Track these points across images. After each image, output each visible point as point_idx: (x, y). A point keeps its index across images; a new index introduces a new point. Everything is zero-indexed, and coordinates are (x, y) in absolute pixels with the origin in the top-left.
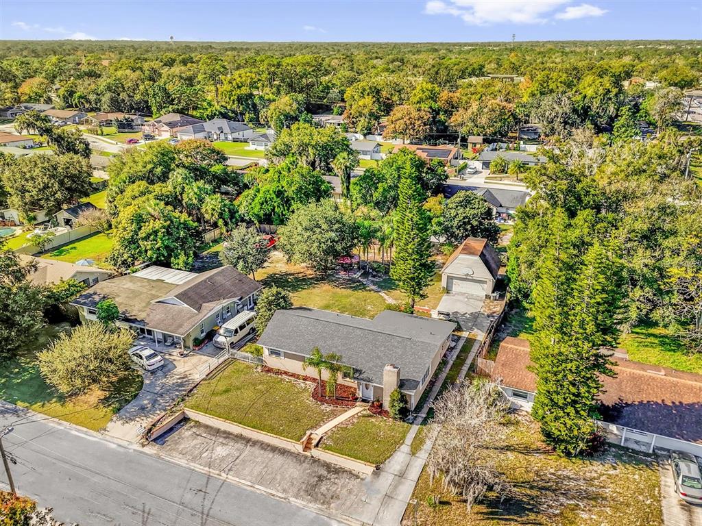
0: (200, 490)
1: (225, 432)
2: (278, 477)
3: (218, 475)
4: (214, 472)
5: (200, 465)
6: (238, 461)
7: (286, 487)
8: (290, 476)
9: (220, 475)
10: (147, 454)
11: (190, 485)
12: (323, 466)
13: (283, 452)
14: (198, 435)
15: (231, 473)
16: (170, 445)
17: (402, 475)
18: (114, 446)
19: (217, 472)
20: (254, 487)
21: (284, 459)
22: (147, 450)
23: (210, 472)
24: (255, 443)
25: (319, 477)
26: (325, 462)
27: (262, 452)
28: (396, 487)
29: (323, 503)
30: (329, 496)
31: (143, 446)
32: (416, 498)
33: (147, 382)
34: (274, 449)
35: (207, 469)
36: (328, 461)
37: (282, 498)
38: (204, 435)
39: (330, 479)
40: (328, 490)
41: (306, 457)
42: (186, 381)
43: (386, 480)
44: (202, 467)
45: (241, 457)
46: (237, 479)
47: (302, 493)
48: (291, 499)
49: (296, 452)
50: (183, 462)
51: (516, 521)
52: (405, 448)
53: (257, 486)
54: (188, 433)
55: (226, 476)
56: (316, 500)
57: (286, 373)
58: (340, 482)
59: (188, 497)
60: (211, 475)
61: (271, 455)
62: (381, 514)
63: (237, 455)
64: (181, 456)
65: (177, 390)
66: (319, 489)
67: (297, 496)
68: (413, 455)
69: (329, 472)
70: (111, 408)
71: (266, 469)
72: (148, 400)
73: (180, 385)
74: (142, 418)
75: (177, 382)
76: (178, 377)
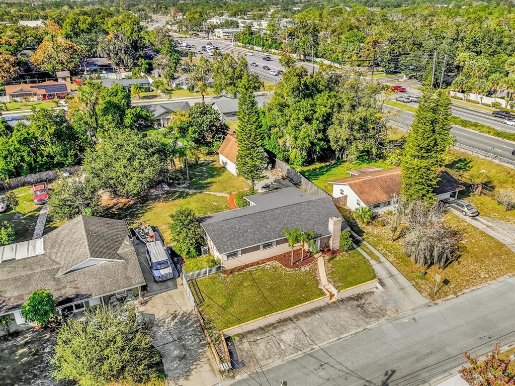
0: (322, 365)
1: (267, 326)
2: (343, 323)
3: (312, 350)
4: (307, 351)
6: (307, 334)
7: (355, 324)
8: (346, 317)
9: (314, 349)
10: (245, 379)
11: (311, 368)
12: (349, 300)
13: (320, 309)
14: (255, 341)
15: (316, 342)
16: (249, 361)
17: (391, 275)
19: (309, 349)
20: (341, 338)
21: (327, 312)
22: (238, 378)
23: (304, 353)
24: (297, 317)
25: (358, 306)
26: (348, 298)
27: (309, 318)
28: (398, 282)
29: (383, 316)
30: (379, 311)
31: (233, 377)
32: (411, 280)
34: (313, 312)
35: (300, 353)
36: (347, 296)
37: (363, 330)
38: (259, 337)
39: (364, 303)
40: (373, 308)
41: (334, 303)
42: (182, 317)
43: (390, 283)
44: (295, 354)
45: (305, 330)
46: (326, 342)
47: (367, 320)
48: (368, 327)
49: (325, 304)
50: (278, 362)
51: (453, 261)
52: (372, 262)
53: (342, 336)
54: (246, 345)
55: (317, 347)
56: (378, 317)
57: (247, 266)
58: (371, 301)
59: (322, 373)
60: (308, 353)
61: (317, 316)
63: (301, 331)
64: (270, 360)
65: (186, 328)
66: (369, 311)
67: (368, 323)
68: (380, 262)
69: (357, 300)
70: (153, 379)
71: (329, 325)
72: (175, 349)
73: (182, 322)
74: (195, 363)
75: (176, 323)
76: (170, 319)
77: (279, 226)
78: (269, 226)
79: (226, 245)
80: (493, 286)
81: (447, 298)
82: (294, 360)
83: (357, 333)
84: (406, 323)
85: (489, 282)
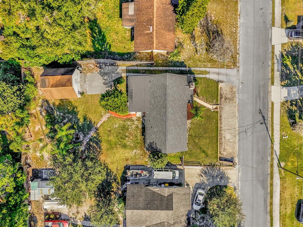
0: (246, 132)
2: (231, 112)
4: (237, 133)
5: (236, 139)
6: (230, 128)
7: (234, 107)
8: (229, 108)
9: (237, 130)
10: (239, 159)
11: (245, 136)
14: (224, 149)
15: (235, 127)
16: (232, 155)
17: (218, 74)
18: (240, 173)
21: (223, 114)
22: (237, 162)
25: (226, 99)
27: (223, 123)
28: (223, 74)
29: (235, 94)
30: (232, 93)
32: (224, 67)
33: (209, 188)
35: (237, 136)
38: (223, 147)
39: (225, 96)
40: (229, 95)
42: (203, 173)
43: (221, 78)
45: (228, 128)
46: (237, 124)
47: (234, 101)
52: (207, 76)
53: (237, 116)
54: (225, 153)
56: (235, 96)
58: (225, 92)
59: (249, 134)
61: (223, 119)
62: (233, 75)
63: (227, 130)
64: (235, 148)
65: (209, 173)
66: (230, 97)
67: (236, 102)
68: (209, 73)
69: (222, 98)
70: (226, 190)
71: (229, 118)
72: (217, 180)
73: (205, 173)
74: (225, 174)
75: (205, 176)
76: (201, 178)
77: (180, 114)
78: (178, 120)
79: (183, 146)
80: (241, 32)
81: (238, 59)
82: (239, 140)
83: (238, 110)
84: (242, 87)
85: (238, 32)
